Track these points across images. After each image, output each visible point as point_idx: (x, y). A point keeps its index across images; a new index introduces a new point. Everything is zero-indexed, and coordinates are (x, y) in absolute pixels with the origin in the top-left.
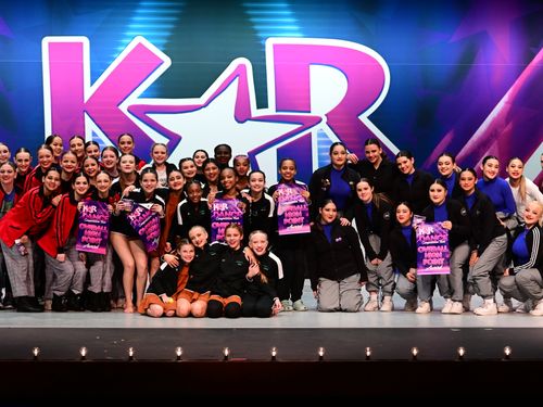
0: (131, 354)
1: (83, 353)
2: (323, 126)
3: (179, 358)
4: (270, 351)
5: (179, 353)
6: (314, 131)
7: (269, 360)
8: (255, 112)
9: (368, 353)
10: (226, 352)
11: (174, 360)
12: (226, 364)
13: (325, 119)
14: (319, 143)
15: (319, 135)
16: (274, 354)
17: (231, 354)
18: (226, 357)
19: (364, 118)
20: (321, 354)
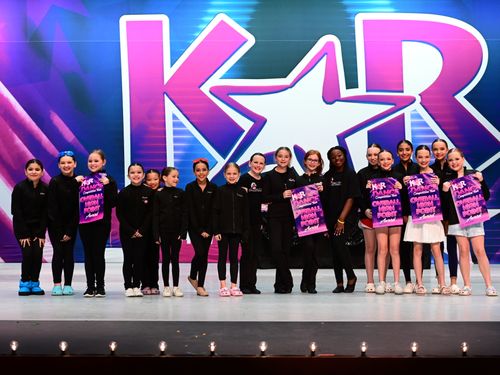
0: (213, 348)
1: (163, 347)
2: (417, 107)
3: (263, 353)
4: (360, 345)
5: (263, 347)
6: (407, 112)
7: (358, 355)
8: (345, 93)
9: (465, 349)
10: (313, 347)
11: (258, 356)
12: (313, 361)
13: (418, 99)
14: (413, 124)
15: (412, 116)
16: (364, 349)
17: (318, 349)
18: (313, 353)
19: (460, 97)
20: (414, 349)
